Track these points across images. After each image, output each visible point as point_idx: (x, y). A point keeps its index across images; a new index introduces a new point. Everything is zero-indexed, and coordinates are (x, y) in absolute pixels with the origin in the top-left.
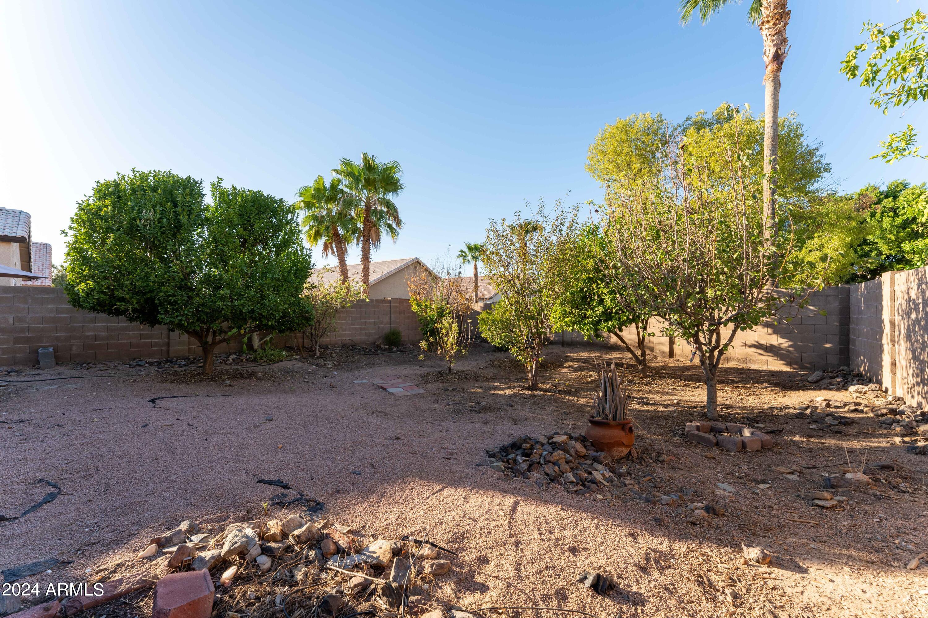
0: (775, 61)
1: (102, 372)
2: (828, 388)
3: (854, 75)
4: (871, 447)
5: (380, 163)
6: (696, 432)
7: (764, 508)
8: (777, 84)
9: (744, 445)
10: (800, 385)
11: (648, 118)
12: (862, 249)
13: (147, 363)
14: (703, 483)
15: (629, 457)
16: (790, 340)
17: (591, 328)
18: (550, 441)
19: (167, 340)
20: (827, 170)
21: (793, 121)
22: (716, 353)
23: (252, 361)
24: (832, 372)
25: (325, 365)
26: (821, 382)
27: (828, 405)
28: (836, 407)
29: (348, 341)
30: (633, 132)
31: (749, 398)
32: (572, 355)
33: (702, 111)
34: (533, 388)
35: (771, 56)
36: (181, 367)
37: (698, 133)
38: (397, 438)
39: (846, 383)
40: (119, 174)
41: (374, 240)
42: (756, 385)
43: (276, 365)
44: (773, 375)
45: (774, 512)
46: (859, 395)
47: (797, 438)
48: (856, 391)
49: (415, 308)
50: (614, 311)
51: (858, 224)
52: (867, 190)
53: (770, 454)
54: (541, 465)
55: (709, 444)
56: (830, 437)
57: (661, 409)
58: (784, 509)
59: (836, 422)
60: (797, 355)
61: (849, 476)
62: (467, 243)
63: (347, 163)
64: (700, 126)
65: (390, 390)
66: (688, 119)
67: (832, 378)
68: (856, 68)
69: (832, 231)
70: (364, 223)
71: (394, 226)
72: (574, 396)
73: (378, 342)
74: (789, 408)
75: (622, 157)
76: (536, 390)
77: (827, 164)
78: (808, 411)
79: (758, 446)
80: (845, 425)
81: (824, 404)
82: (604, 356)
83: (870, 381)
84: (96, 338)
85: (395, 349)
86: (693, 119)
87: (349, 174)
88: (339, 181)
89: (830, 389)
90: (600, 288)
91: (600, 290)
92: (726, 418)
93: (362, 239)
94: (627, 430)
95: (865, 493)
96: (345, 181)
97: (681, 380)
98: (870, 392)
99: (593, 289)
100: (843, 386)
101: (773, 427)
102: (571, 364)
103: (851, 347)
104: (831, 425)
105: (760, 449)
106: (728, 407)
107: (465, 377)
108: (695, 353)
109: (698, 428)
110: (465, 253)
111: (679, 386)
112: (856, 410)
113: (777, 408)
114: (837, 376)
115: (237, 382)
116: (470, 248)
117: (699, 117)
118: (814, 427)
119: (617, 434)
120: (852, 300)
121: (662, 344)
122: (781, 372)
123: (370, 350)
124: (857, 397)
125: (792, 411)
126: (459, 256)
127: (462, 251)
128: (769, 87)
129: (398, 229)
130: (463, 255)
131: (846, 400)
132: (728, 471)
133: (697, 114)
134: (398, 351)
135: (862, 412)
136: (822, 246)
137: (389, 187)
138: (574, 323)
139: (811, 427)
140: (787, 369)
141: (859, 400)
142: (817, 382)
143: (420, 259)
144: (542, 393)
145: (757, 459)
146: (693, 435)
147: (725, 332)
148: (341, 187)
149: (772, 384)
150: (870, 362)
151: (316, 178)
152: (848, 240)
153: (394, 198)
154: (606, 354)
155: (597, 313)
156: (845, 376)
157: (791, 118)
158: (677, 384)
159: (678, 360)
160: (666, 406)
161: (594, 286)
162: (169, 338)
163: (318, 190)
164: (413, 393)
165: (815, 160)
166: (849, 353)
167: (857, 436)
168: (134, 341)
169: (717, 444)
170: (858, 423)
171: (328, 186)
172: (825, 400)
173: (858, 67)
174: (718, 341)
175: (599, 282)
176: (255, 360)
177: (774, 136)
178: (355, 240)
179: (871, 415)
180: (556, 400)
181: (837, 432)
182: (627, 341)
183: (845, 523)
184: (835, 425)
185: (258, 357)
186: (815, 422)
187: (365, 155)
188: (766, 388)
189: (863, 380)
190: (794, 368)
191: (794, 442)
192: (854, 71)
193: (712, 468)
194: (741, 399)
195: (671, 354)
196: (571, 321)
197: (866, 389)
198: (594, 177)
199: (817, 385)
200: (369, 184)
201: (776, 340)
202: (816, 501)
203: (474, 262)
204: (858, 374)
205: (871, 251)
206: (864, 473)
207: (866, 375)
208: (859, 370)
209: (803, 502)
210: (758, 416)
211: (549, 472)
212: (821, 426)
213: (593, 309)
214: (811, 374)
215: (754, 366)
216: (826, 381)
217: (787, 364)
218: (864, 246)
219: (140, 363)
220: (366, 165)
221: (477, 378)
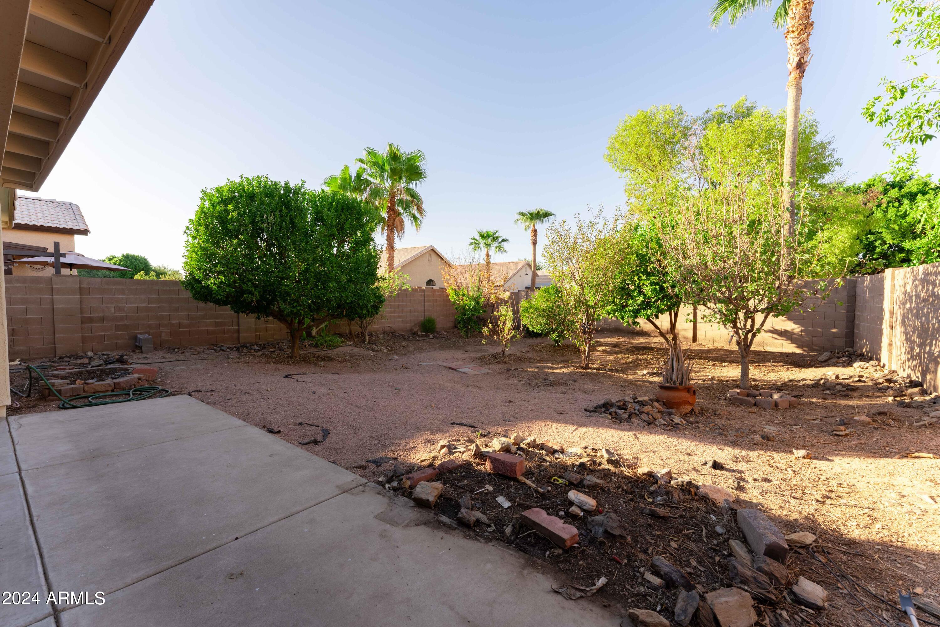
0: (798, 69)
1: (195, 356)
2: (835, 365)
3: (872, 120)
4: (871, 404)
5: (405, 153)
6: (738, 396)
7: (800, 437)
8: (799, 90)
9: (776, 404)
10: (812, 363)
11: (668, 110)
12: (867, 239)
13: (228, 348)
14: (753, 426)
15: (692, 413)
16: (802, 326)
17: (631, 316)
18: (636, 400)
19: (237, 328)
20: (838, 163)
21: (809, 118)
22: (750, 335)
23: (314, 347)
24: (838, 353)
25: (381, 350)
26: (829, 361)
27: (837, 377)
28: (844, 379)
29: (388, 328)
30: (655, 124)
31: (770, 374)
32: (602, 340)
33: (721, 104)
34: (587, 367)
35: (795, 64)
36: (257, 352)
37: (719, 128)
38: (511, 402)
39: (851, 361)
40: (229, 180)
41: (399, 229)
42: (774, 364)
43: (335, 350)
44: (787, 356)
45: (807, 439)
46: (862, 370)
47: (815, 400)
48: (860, 367)
49: (452, 297)
50: (653, 300)
51: (864, 217)
52: (875, 180)
53: (796, 410)
54: (638, 415)
55: (748, 404)
56: (840, 399)
57: (700, 382)
58: (813, 438)
59: (844, 389)
60: (807, 339)
61: (856, 418)
62: (479, 229)
63: (371, 152)
64: (720, 120)
65: (460, 370)
66: (708, 111)
67: (839, 358)
68: (873, 114)
69: (841, 224)
70: (388, 212)
71: (418, 215)
72: (624, 373)
73: (415, 329)
74: (806, 380)
75: (643, 148)
76: (588, 369)
77: (838, 159)
78: (822, 382)
79: (786, 405)
80: (851, 391)
81: (834, 377)
82: (632, 341)
83: (871, 359)
84: (180, 325)
85: (431, 336)
86: (712, 113)
87: (375, 164)
88: (364, 170)
89: (838, 367)
90: (642, 280)
91: (642, 282)
92: (756, 388)
93: (386, 228)
94: (692, 393)
95: (867, 427)
96: (370, 170)
97: (709, 361)
98: (871, 367)
99: (636, 281)
100: (848, 364)
101: (796, 393)
102: (604, 348)
103: (855, 331)
104: (840, 391)
105: (788, 407)
106: (755, 380)
107: (519, 359)
108: (733, 336)
109: (738, 393)
110: (476, 240)
111: (709, 366)
112: (859, 381)
113: (796, 381)
114: (843, 356)
115: (328, 364)
116: (482, 236)
117: (719, 111)
118: (828, 392)
119: (684, 395)
120: (858, 291)
121: (685, 330)
122: (794, 354)
123: (409, 337)
124: (860, 372)
125: (809, 382)
126: (471, 244)
127: (474, 239)
128: (791, 93)
129: (421, 219)
130: (475, 244)
131: (852, 374)
132: (768, 420)
133: (716, 106)
134: (434, 337)
135: (864, 382)
136: (831, 238)
137: (413, 177)
138: (615, 311)
139: (825, 392)
140: (798, 351)
141: (861, 374)
142: (826, 361)
143: (435, 247)
144: (595, 371)
145: (787, 414)
146: (736, 398)
147: (759, 317)
148: (365, 176)
149: (786, 363)
150: (871, 344)
151: (343, 168)
152: (855, 232)
153: (418, 187)
154: (633, 339)
155: (638, 302)
156: (850, 356)
157: (807, 115)
158: (706, 364)
159: (701, 344)
160: (704, 381)
161: (636, 278)
162: (239, 326)
163: (345, 180)
164: (483, 372)
165: (827, 154)
166: (853, 336)
167: (860, 397)
168: (211, 328)
169: (755, 405)
170: (861, 390)
171: (354, 175)
172: (834, 374)
173: (875, 113)
174: (752, 326)
175: (641, 275)
176: (316, 346)
177: (794, 139)
178: (381, 229)
179: (870, 384)
180: (609, 377)
181: (845, 396)
182: (660, 327)
183: (854, 443)
184: (844, 391)
185: (319, 343)
186: (828, 389)
187: (391, 146)
188: (783, 366)
189: (863, 358)
190: (805, 351)
191: (813, 403)
192: (872, 116)
193: (757, 419)
194: (764, 375)
195: (695, 339)
196: (612, 310)
197: (867, 365)
198: (613, 167)
199: (825, 363)
200: (396, 174)
201: (790, 326)
202: (834, 432)
203: (486, 250)
204: (861, 354)
205: (875, 241)
206: (867, 416)
207: (867, 355)
208: (862, 351)
209: (826, 434)
210: (782, 387)
211: (645, 419)
212: (832, 392)
213: (633, 299)
214: (820, 354)
215: (769, 349)
216: (834, 360)
217: (798, 347)
218: (869, 236)
219: (223, 348)
220: (390, 155)
221: (530, 360)
